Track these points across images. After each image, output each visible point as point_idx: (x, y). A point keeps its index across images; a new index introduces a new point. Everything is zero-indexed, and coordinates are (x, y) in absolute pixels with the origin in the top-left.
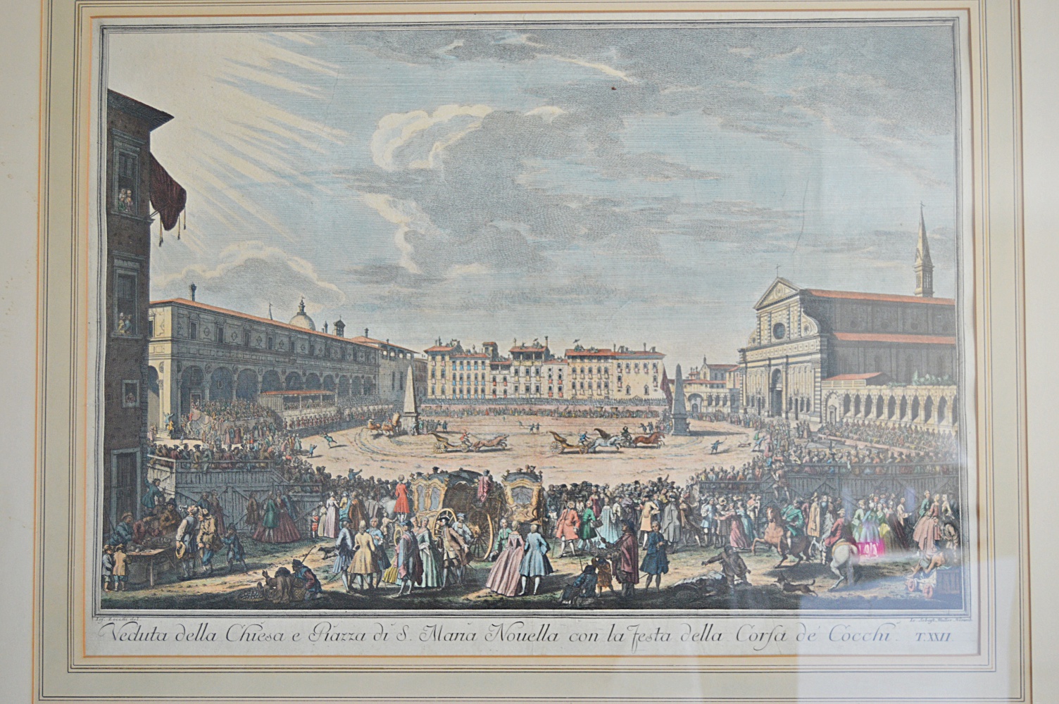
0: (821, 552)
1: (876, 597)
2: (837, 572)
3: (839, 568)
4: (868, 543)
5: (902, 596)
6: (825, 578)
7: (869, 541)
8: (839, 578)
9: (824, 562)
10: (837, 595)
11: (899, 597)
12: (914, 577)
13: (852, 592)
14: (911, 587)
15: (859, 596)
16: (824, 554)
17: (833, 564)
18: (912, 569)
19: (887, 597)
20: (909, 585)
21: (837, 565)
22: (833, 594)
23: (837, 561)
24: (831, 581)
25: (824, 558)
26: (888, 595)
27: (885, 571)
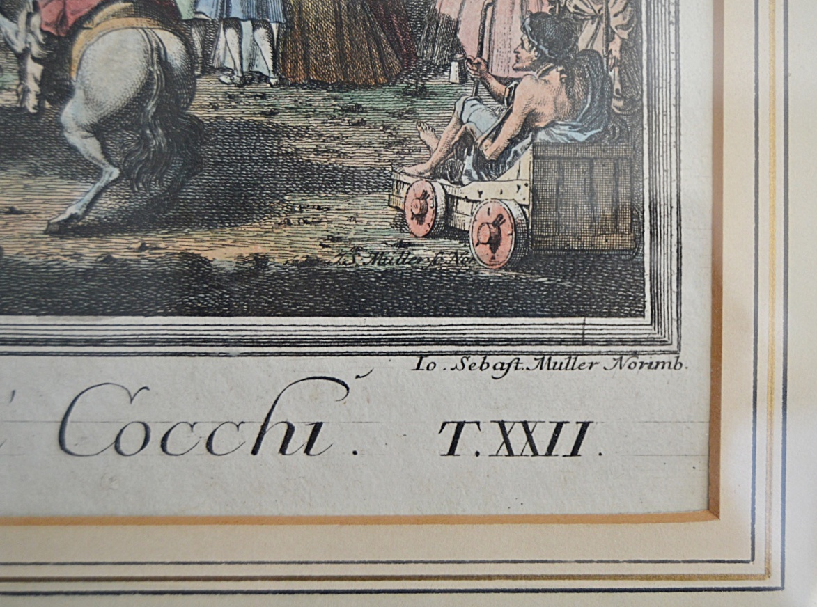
0: (21, 57)
1: (260, 261)
2: (90, 147)
3: (98, 130)
4: (236, 24)
5: (376, 257)
6: (35, 173)
7: (236, 12)
8: (97, 173)
9: (31, 103)
10: (89, 250)
11: (364, 259)
12: (434, 175)
13: (153, 239)
14: (420, 218)
15: (185, 256)
16: (34, 69)
17: (74, 114)
18: (427, 137)
19: (310, 261)
20: (412, 207)
21: (88, 117)
22: (70, 244)
23: (88, 100)
24: (63, 188)
25: (33, 87)
26: (318, 252)
27: (308, 144)
